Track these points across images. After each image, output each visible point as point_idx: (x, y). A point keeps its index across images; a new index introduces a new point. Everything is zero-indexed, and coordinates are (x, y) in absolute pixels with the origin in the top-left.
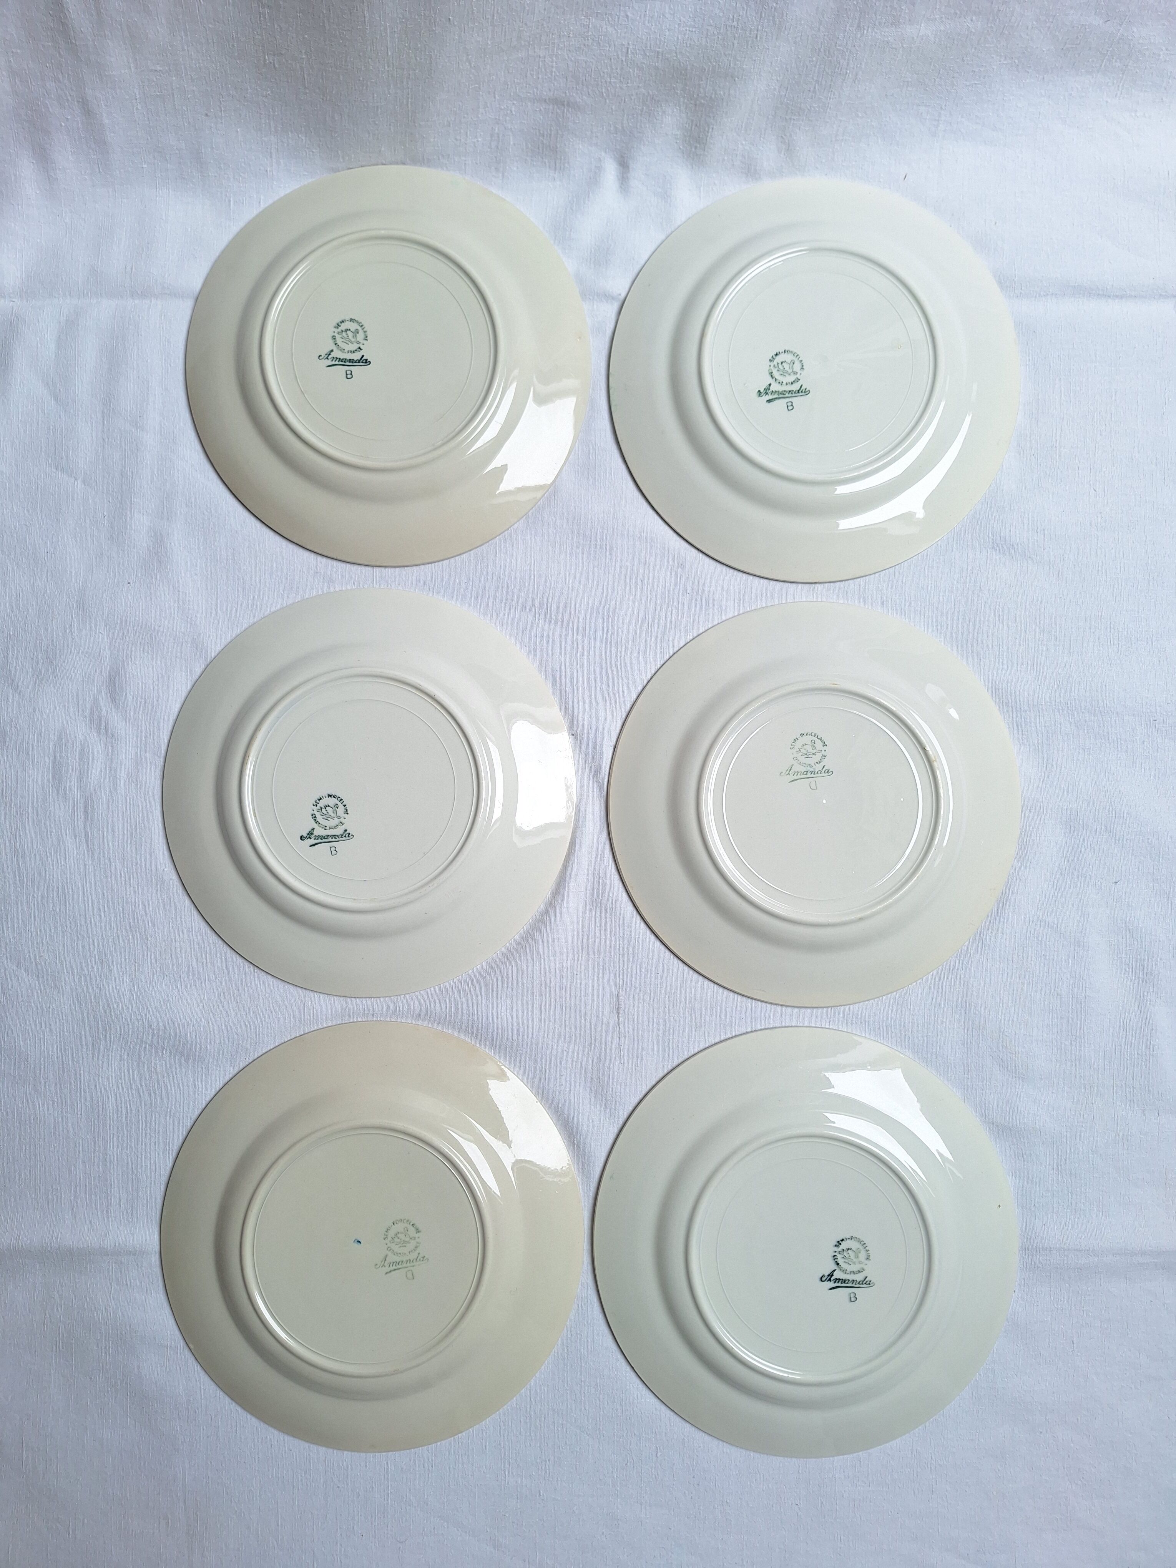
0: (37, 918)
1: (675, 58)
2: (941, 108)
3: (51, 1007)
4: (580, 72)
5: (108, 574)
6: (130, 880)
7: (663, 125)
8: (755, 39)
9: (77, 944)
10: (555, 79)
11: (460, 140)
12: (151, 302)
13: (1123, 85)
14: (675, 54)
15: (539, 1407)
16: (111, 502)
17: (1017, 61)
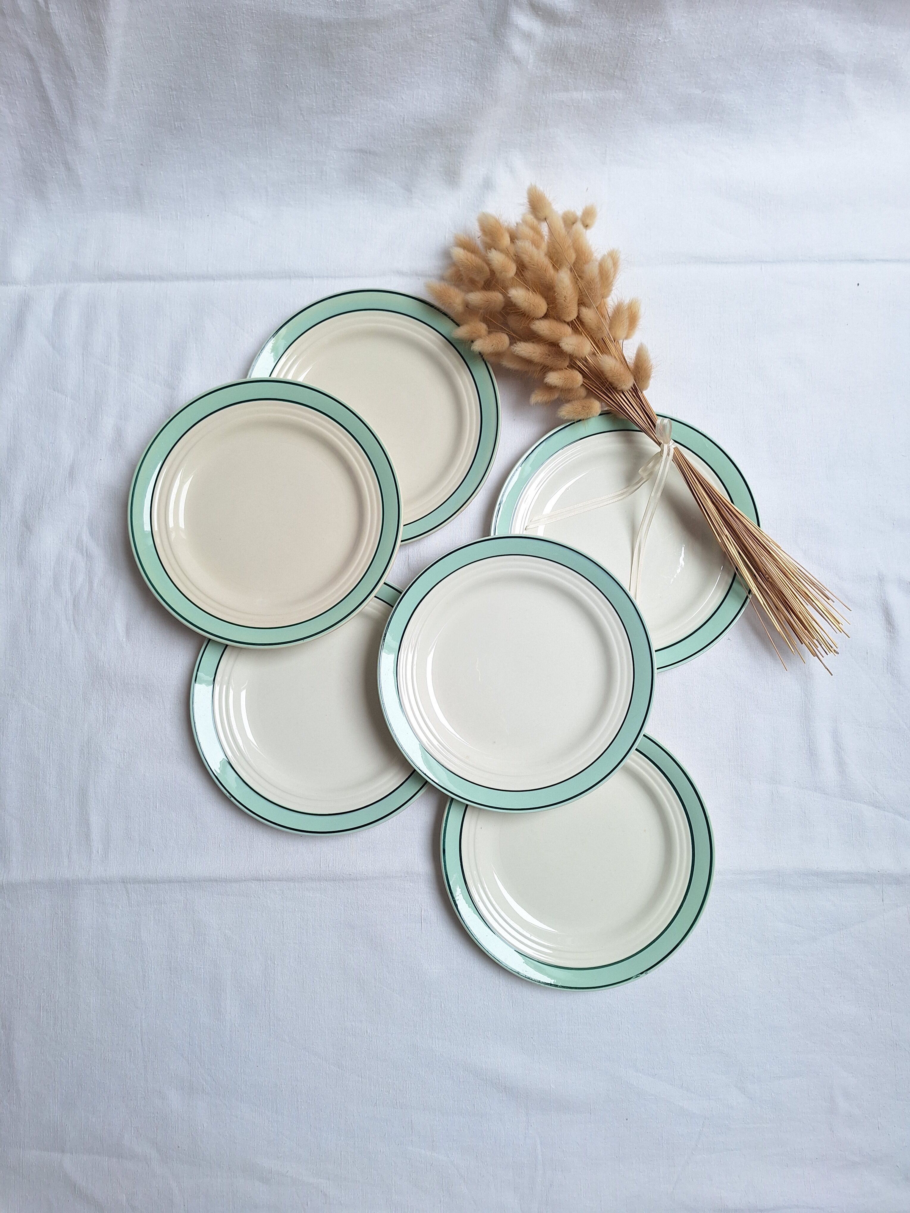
0: (44, 673)
2: (606, 146)
3: (54, 728)
4: (375, 133)
5: (88, 455)
6: (102, 647)
7: (431, 165)
8: (481, 109)
9: (69, 688)
10: (360, 137)
12: (111, 284)
13: (722, 130)
14: (433, 120)
15: (366, 976)
16: (89, 409)
17: (650, 117)
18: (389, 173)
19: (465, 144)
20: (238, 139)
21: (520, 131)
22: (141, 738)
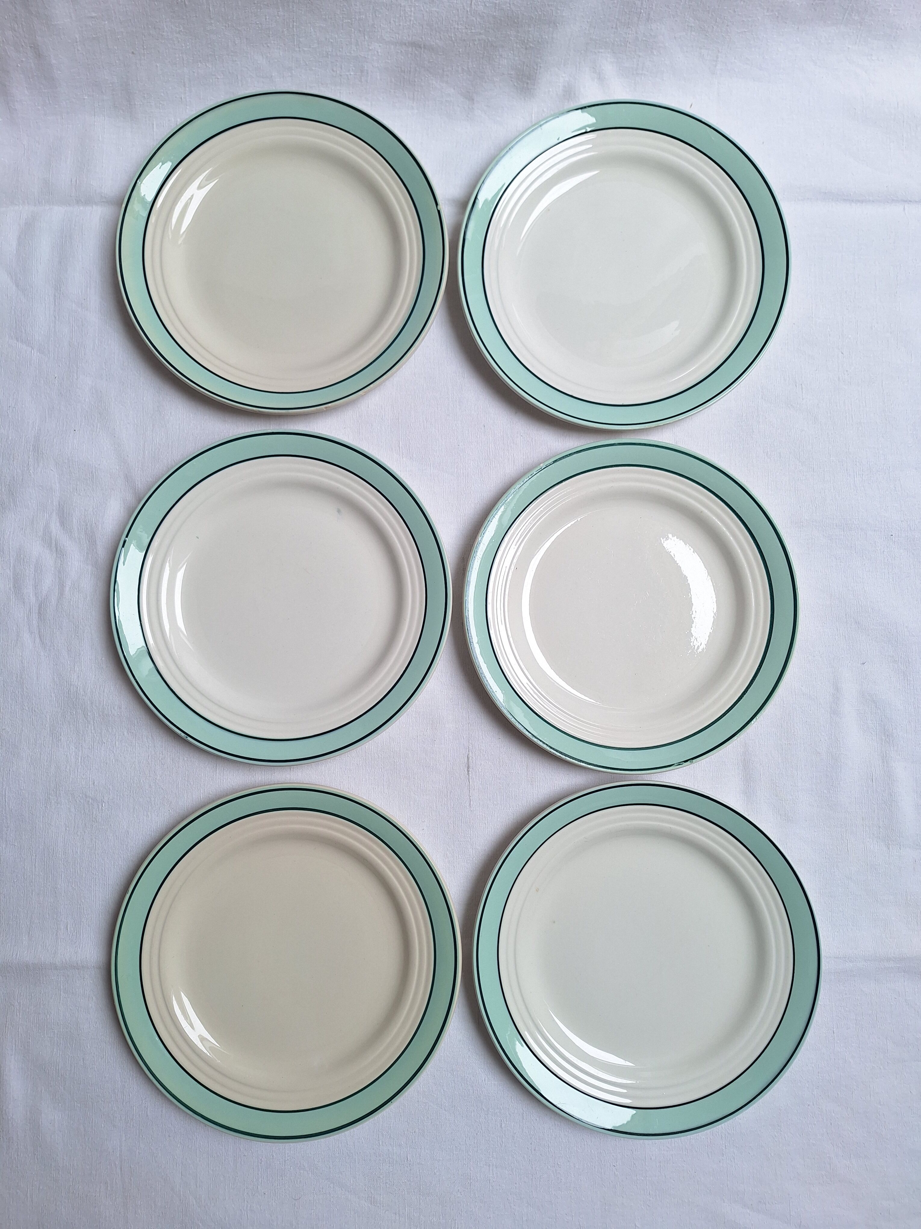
1: (509, 8)
2: (719, 51)
3: (11, 770)
4: (433, 21)
5: (58, 424)
6: (75, 668)
7: (500, 67)
9: (32, 719)
10: (413, 26)
11: (336, 71)
12: (92, 208)
13: (861, 36)
14: (508, 5)
16: (60, 366)
17: (777, 13)
18: (447, 75)
19: (545, 38)
20: (258, 22)
21: (614, 26)
22: (123, 784)
